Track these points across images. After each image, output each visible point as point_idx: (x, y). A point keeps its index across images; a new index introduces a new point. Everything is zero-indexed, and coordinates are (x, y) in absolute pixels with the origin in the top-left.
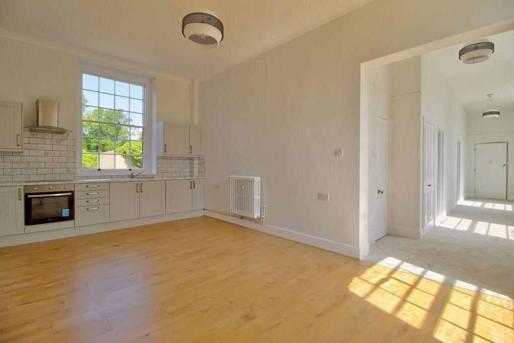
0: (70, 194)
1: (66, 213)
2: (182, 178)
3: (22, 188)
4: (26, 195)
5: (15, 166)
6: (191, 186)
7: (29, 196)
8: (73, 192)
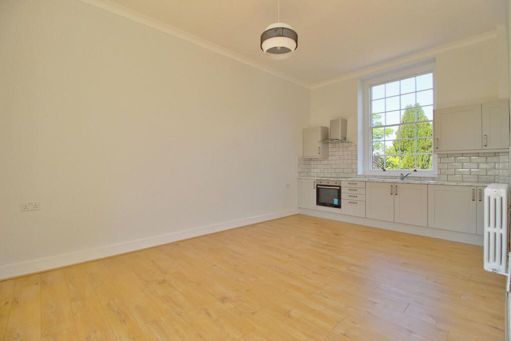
0: (338, 188)
1: (336, 202)
2: (455, 184)
3: (316, 181)
4: (317, 185)
5: (325, 167)
6: (474, 197)
7: (318, 187)
8: (340, 187)
